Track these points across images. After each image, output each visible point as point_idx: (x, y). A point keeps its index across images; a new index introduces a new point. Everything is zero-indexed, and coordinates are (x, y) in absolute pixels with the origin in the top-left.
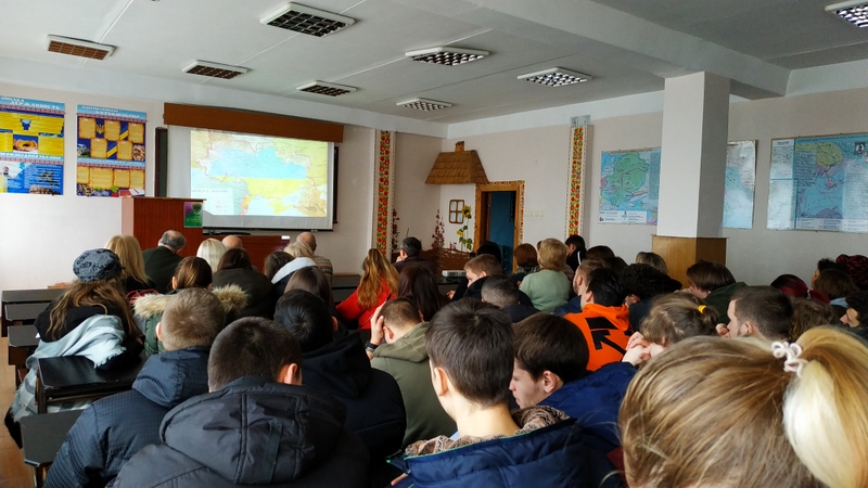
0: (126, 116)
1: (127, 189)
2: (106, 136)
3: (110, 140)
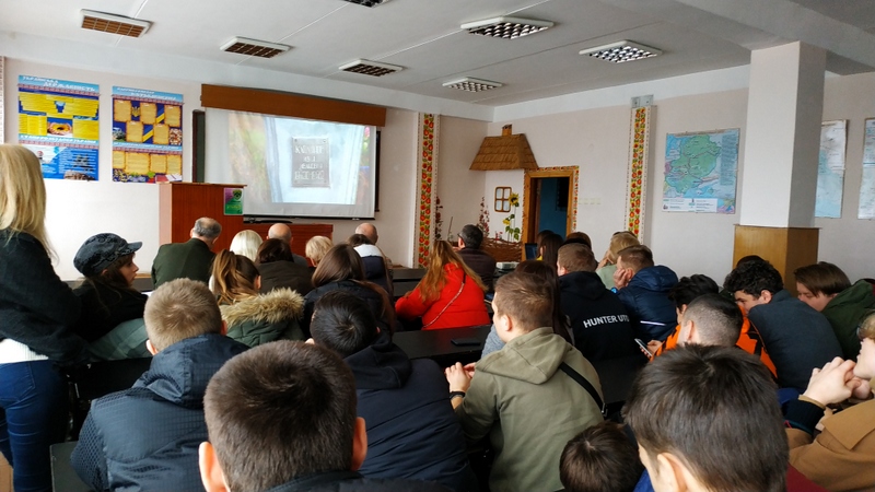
0: (162, 98)
1: (164, 174)
2: (142, 120)
3: (147, 122)
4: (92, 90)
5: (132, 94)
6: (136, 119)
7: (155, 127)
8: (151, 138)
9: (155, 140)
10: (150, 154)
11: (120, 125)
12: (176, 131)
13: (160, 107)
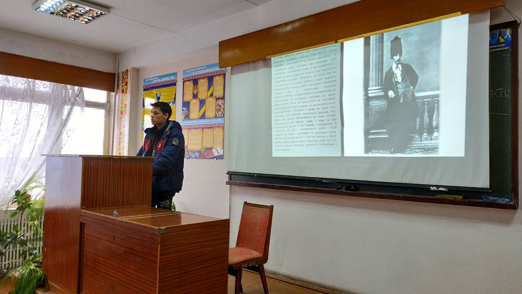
0: (211, 70)
1: (211, 149)
2: (199, 96)
3: (201, 98)
4: (173, 78)
5: (194, 74)
6: (195, 96)
7: (207, 101)
8: (204, 113)
9: (207, 115)
10: (203, 128)
11: (186, 105)
12: (220, 102)
13: (210, 79)
